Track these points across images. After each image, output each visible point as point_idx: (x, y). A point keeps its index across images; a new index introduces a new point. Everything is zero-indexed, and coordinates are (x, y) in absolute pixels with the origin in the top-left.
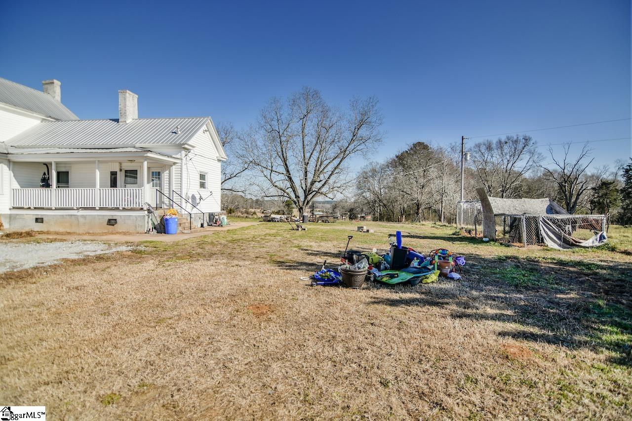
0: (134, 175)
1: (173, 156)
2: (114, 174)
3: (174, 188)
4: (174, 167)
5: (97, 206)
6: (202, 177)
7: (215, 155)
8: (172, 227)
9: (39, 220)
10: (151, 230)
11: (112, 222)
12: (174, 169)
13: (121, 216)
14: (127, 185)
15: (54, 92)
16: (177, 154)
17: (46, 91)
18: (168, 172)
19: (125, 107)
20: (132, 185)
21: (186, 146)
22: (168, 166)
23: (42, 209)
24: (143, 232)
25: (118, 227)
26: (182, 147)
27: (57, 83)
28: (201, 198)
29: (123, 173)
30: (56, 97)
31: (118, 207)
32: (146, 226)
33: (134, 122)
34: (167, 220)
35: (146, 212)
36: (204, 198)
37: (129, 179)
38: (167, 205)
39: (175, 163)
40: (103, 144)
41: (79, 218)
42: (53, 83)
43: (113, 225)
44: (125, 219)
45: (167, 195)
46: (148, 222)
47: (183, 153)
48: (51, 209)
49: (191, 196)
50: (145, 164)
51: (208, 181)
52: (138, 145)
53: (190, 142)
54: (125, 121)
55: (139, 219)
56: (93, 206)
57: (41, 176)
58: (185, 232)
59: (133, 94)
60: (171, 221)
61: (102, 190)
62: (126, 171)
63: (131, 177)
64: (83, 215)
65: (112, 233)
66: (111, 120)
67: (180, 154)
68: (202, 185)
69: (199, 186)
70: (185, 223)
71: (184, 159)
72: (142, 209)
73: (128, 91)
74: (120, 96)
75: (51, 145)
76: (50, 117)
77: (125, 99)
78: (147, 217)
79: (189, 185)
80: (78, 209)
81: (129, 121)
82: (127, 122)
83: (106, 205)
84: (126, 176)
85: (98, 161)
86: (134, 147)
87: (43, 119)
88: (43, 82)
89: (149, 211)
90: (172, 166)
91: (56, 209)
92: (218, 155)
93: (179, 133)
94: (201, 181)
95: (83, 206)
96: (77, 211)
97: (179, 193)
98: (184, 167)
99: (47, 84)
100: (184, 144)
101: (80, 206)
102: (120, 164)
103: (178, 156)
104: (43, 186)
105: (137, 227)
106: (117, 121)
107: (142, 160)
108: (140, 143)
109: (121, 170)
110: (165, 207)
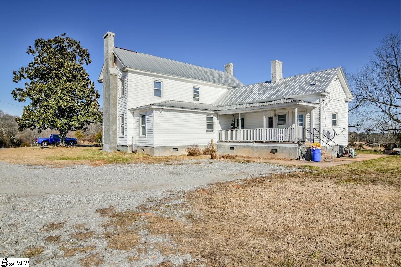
0: (284, 119)
1: (313, 102)
2: (271, 119)
3: (314, 126)
4: (314, 110)
5: (264, 140)
6: (334, 116)
7: (344, 97)
8: (317, 156)
9: (232, 149)
10: (301, 158)
11: (274, 151)
12: (314, 112)
13: (279, 147)
14: (279, 126)
15: (230, 71)
16: (316, 100)
17: (226, 71)
18: (309, 114)
19: (275, 72)
20: (283, 126)
21: (324, 94)
22: (309, 110)
23: (233, 142)
24: (295, 159)
25: (278, 155)
26: (321, 95)
27: (232, 64)
28: (335, 134)
29: (277, 117)
30: (231, 73)
31: (278, 141)
32: (297, 154)
33: (280, 81)
34: (313, 151)
35: (297, 145)
36: (337, 134)
37: (280, 122)
38: (308, 140)
39: (314, 108)
40: (264, 99)
41: (254, 148)
42: (230, 65)
43: (274, 153)
44: (282, 150)
45: (309, 130)
46: (298, 152)
47: (321, 99)
48: (238, 142)
49: (326, 132)
50: (296, 110)
51: (339, 119)
52: (287, 97)
53: (327, 90)
54: (275, 82)
55: (292, 149)
56: (262, 140)
57: (231, 122)
58: (327, 160)
59: (280, 62)
60: (316, 152)
61: (267, 130)
62: (279, 116)
63: (281, 120)
64: (256, 146)
65: (274, 159)
66: (265, 82)
67: (318, 100)
68: (334, 123)
69: (332, 124)
70: (325, 153)
71: (322, 104)
72: (294, 142)
73: (277, 61)
74: (272, 65)
75: (235, 103)
76: (231, 86)
77: (275, 66)
78: (297, 148)
79: (325, 124)
80: (253, 142)
81: (278, 81)
82: (277, 82)
83: (270, 140)
84: (278, 120)
85: (265, 111)
86: (285, 99)
87: (228, 88)
88: (225, 66)
89: (299, 144)
90: (312, 110)
91: (241, 142)
92: (345, 97)
93: (317, 84)
94: (333, 120)
95: (256, 140)
96: (252, 143)
97: (318, 130)
98: (322, 109)
99: (226, 66)
100: (322, 92)
101: (254, 140)
102: (275, 111)
103: (317, 102)
104: (232, 128)
105: (291, 155)
106: (270, 82)
107: (295, 108)
108: (289, 95)
109: (275, 116)
110: (307, 141)
